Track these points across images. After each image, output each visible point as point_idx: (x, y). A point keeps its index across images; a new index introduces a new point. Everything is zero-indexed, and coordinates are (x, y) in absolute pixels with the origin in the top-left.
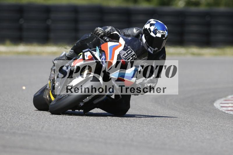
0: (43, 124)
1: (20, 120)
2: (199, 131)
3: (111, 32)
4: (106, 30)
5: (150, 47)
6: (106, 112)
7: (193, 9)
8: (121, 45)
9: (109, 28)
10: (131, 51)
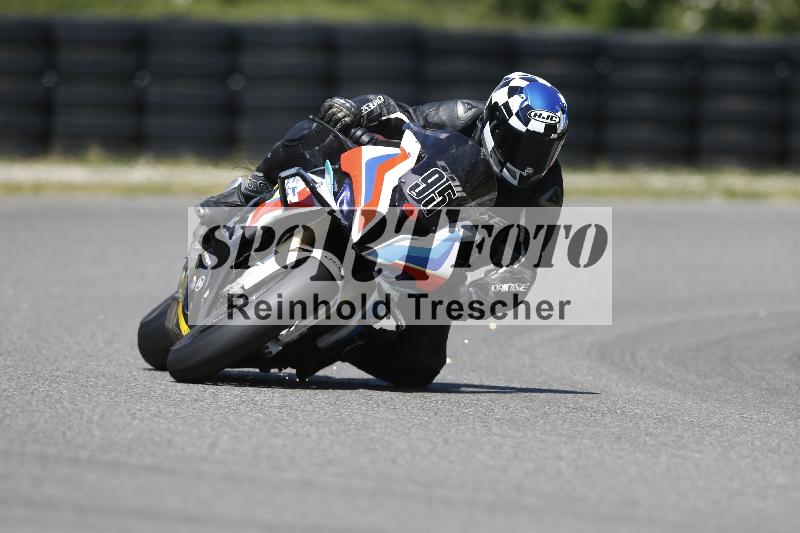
0: (213, 433)
1: (134, 418)
2: (747, 457)
3: (381, 115)
4: (365, 107)
5: (508, 164)
6: (371, 377)
7: (733, 39)
8: (405, 156)
9: (375, 102)
10: (437, 176)
